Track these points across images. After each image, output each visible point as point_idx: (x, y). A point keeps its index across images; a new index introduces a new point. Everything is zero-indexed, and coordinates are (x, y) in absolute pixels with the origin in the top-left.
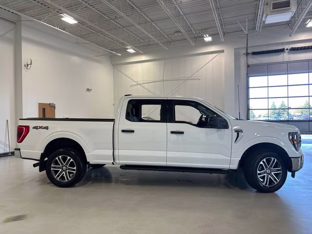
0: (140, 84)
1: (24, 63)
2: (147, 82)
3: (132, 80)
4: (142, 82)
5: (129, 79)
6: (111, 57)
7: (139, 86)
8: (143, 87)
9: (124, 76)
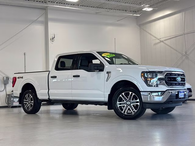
2: (169, 38)
3: (155, 37)
4: (164, 39)
5: (153, 37)
6: (136, 19)
7: (162, 43)
8: (165, 44)
9: (149, 35)
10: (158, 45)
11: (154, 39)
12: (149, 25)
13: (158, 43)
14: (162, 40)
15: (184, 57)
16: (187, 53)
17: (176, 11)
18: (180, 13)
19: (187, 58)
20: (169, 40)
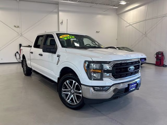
0: (131, 25)
1: (60, 22)
2: (135, 22)
3: (127, 22)
4: (132, 23)
5: (125, 22)
6: (116, 10)
7: (131, 26)
8: (133, 26)
9: (123, 21)
10: (128, 27)
11: (126, 23)
12: (123, 14)
13: (129, 26)
14: (131, 24)
15: (144, 36)
16: (146, 33)
17: (142, 3)
18: (145, 5)
19: (146, 36)
20: (135, 24)
